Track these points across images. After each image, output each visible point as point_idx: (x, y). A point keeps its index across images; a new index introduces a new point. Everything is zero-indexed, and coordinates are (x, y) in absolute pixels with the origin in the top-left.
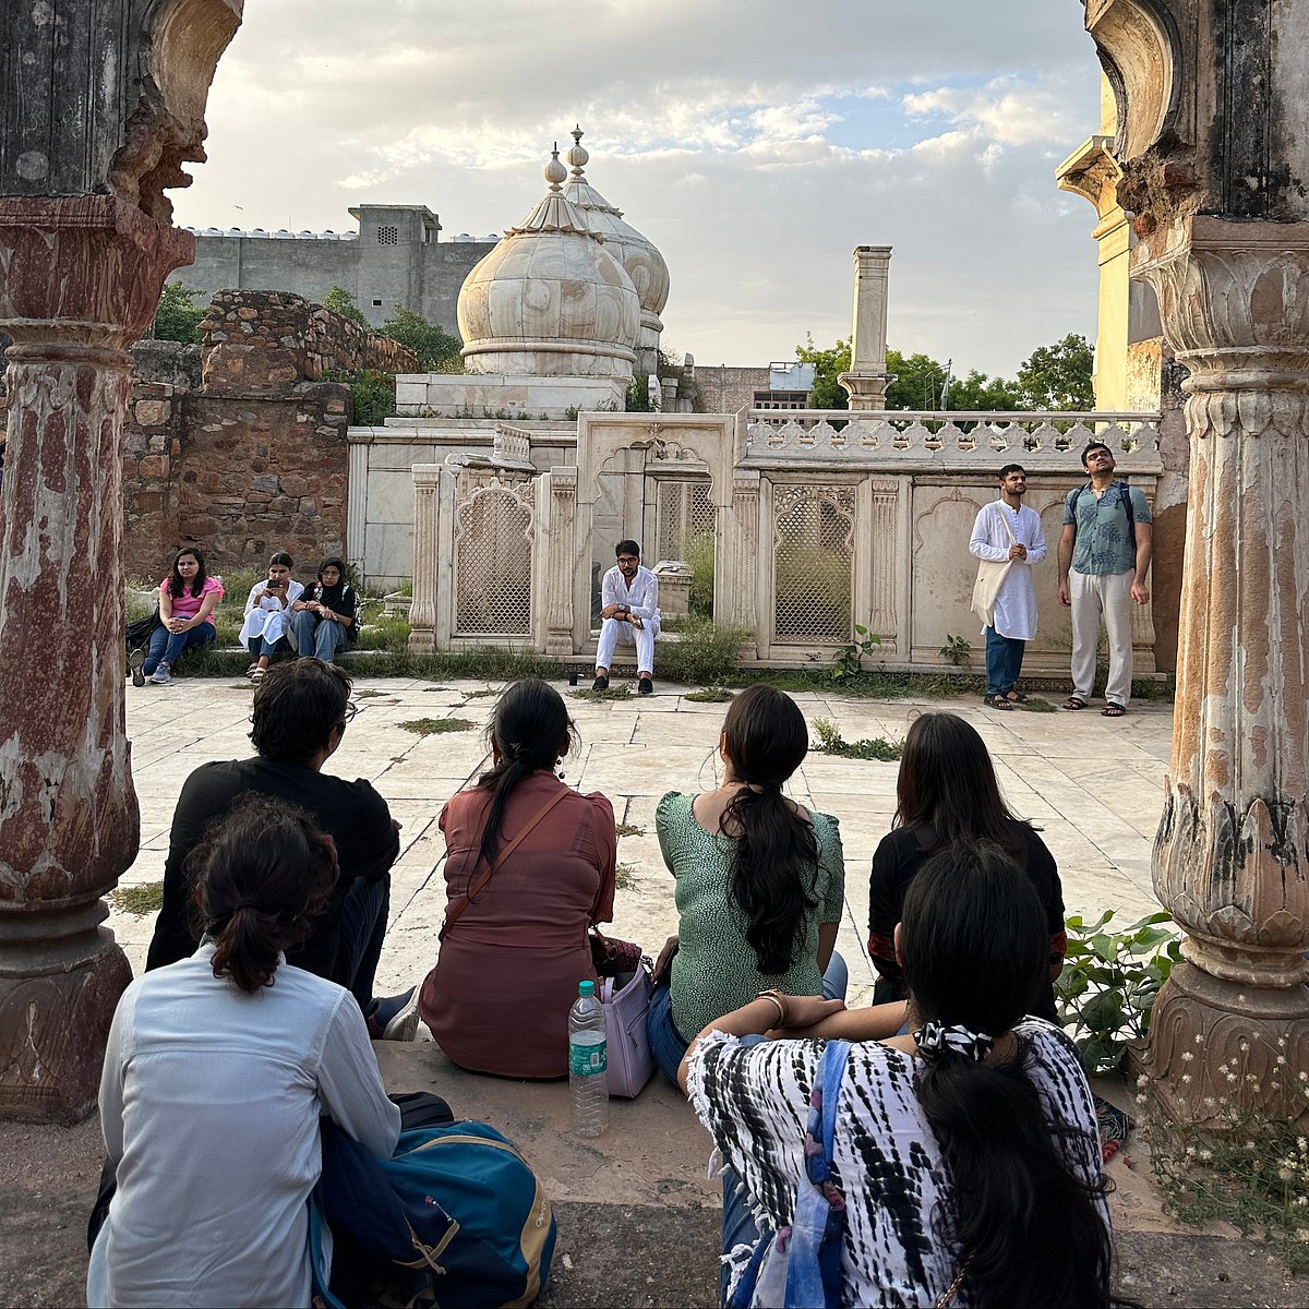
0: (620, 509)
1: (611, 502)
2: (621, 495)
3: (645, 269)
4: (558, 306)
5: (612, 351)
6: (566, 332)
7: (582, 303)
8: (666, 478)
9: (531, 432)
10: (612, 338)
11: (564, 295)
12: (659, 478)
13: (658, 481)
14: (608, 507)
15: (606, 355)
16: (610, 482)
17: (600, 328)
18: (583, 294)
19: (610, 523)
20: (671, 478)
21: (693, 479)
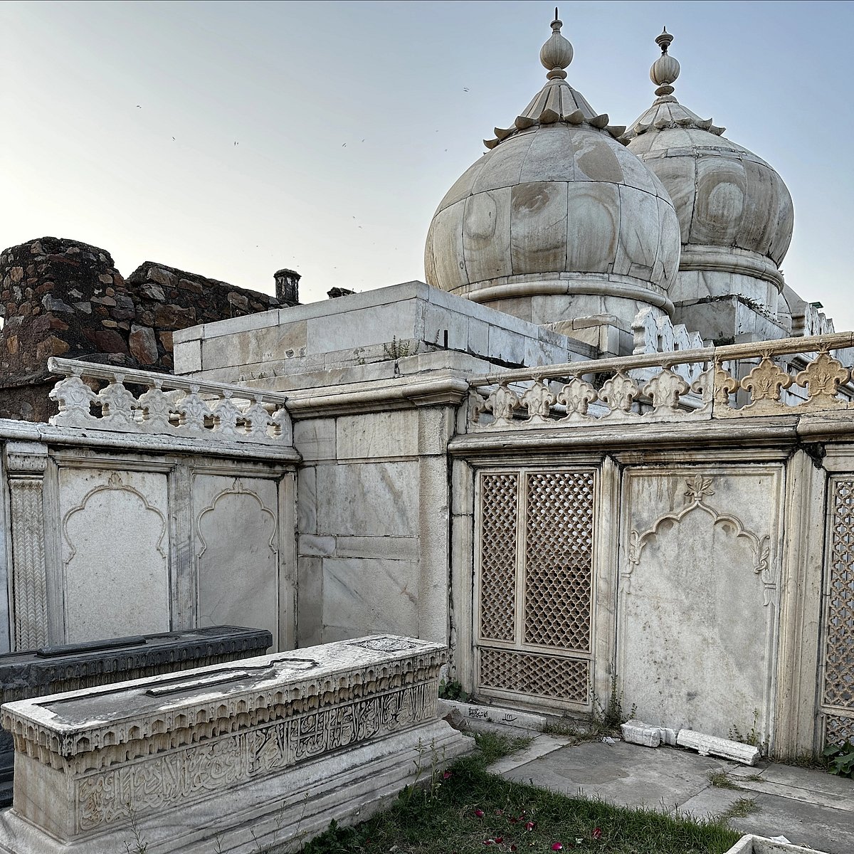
0: (414, 524)
1: (403, 512)
2: (416, 498)
3: (733, 188)
4: (507, 225)
5: (602, 285)
6: (523, 266)
7: (545, 213)
8: (488, 461)
9: (290, 395)
10: (603, 265)
11: (516, 207)
12: (477, 462)
13: (475, 468)
14: (398, 521)
15: (590, 293)
16: (400, 473)
17: (575, 250)
18: (546, 199)
19: (402, 551)
20: (496, 461)
21: (535, 460)
